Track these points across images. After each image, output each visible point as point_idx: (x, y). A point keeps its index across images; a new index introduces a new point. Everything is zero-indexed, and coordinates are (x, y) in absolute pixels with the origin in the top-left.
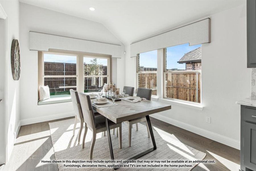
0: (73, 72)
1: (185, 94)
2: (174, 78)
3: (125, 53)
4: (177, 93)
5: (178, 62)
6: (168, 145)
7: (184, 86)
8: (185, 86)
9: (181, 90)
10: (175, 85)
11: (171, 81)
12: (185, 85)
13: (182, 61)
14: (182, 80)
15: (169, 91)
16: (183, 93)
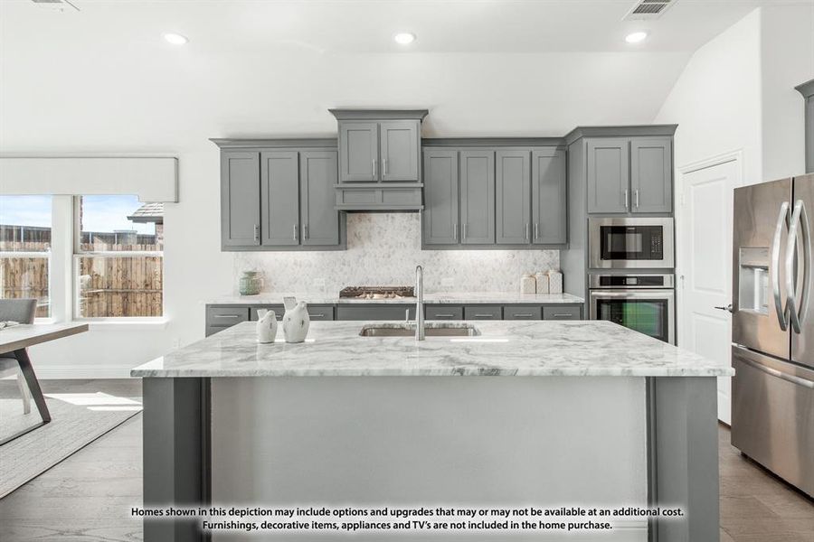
1: (149, 307)
2: (115, 266)
4: (123, 307)
5: (129, 218)
6: (89, 408)
7: (147, 285)
8: (149, 287)
9: (138, 299)
10: (117, 285)
11: (102, 274)
12: (148, 283)
13: (144, 215)
14: (139, 272)
15: (95, 304)
16: (144, 305)
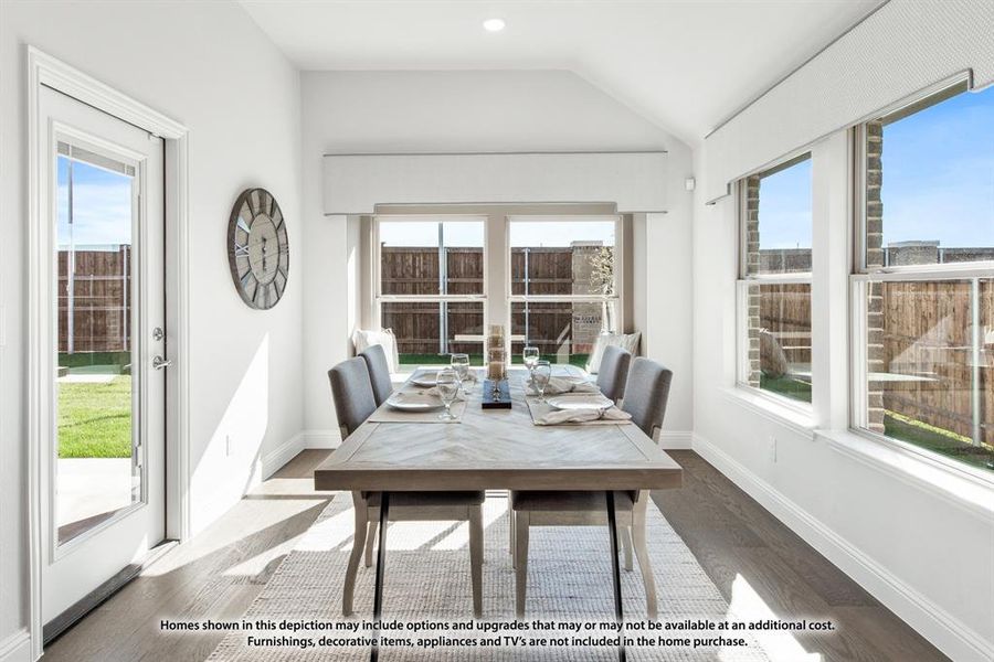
0: (557, 280)
3: (690, 184)
